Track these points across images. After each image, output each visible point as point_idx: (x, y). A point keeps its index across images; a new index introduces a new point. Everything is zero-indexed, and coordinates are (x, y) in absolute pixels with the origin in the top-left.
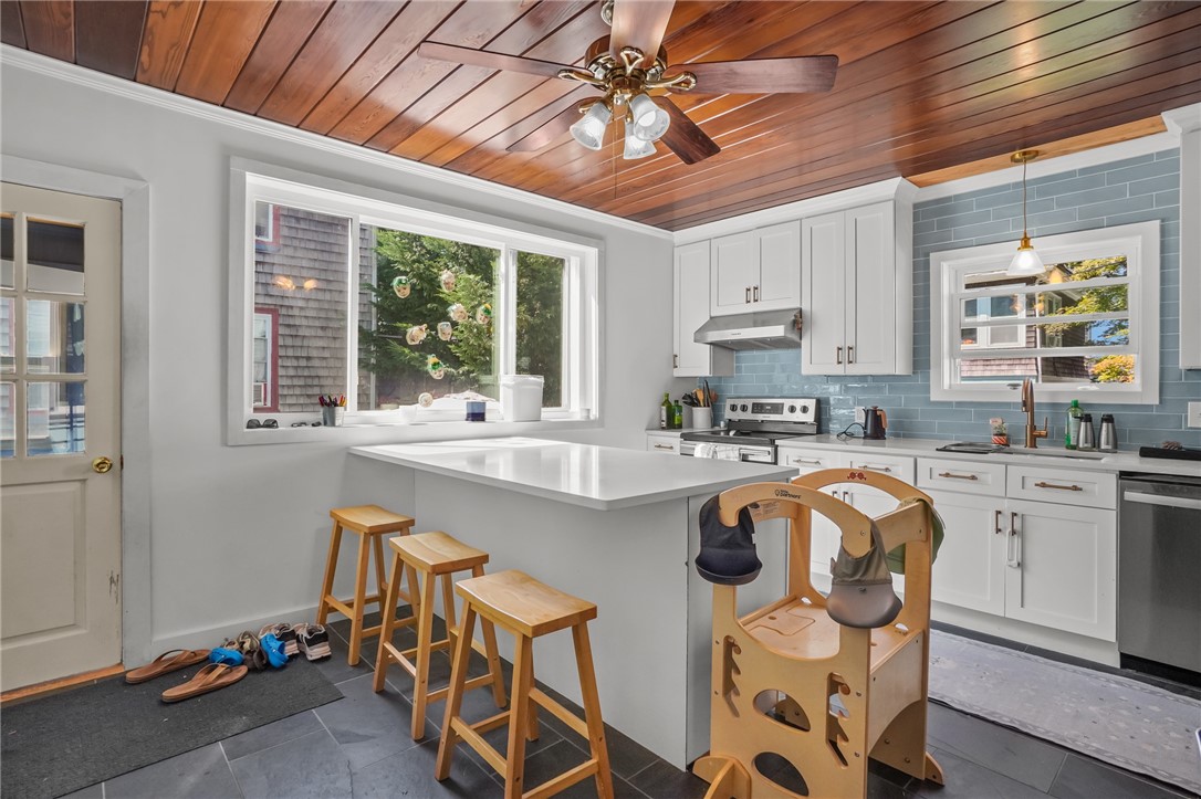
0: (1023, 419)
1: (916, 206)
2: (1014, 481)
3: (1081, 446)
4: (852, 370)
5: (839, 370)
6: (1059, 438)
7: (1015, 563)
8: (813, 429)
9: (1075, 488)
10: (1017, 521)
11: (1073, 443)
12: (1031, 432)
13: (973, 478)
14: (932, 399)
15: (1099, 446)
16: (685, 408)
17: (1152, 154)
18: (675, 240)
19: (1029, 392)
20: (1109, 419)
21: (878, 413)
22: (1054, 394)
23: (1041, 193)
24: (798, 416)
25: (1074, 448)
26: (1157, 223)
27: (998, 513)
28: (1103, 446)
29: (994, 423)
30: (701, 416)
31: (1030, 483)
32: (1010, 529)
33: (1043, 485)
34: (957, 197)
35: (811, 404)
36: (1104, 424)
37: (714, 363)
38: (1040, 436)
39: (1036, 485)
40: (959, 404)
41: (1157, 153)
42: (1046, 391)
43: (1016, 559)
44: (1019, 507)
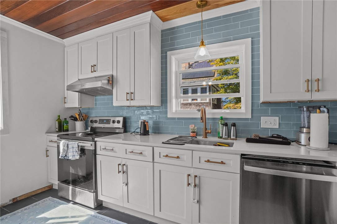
0: (202, 125)
1: (162, 31)
2: (196, 159)
3: (224, 137)
4: (133, 103)
5: (127, 103)
6: (215, 133)
7: (196, 200)
8: (122, 131)
9: (222, 163)
10: (197, 179)
11: (221, 135)
12: (205, 131)
13: (178, 157)
14: (168, 117)
15: (230, 137)
16: (71, 122)
17: (248, 10)
18: (66, 44)
19: (204, 112)
20: (234, 125)
21: (145, 123)
22: (213, 114)
23: (209, 26)
24: (116, 125)
25: (221, 138)
26: (250, 39)
27: (189, 175)
28: (232, 137)
29: (192, 127)
30: (79, 126)
31: (203, 160)
32: (194, 184)
33: (208, 161)
34: (178, 27)
35: (121, 119)
36: (232, 127)
37: (81, 101)
38: (208, 133)
39: (205, 161)
40: (179, 119)
41: (250, 9)
42: (211, 112)
43: (197, 198)
44: (198, 173)
